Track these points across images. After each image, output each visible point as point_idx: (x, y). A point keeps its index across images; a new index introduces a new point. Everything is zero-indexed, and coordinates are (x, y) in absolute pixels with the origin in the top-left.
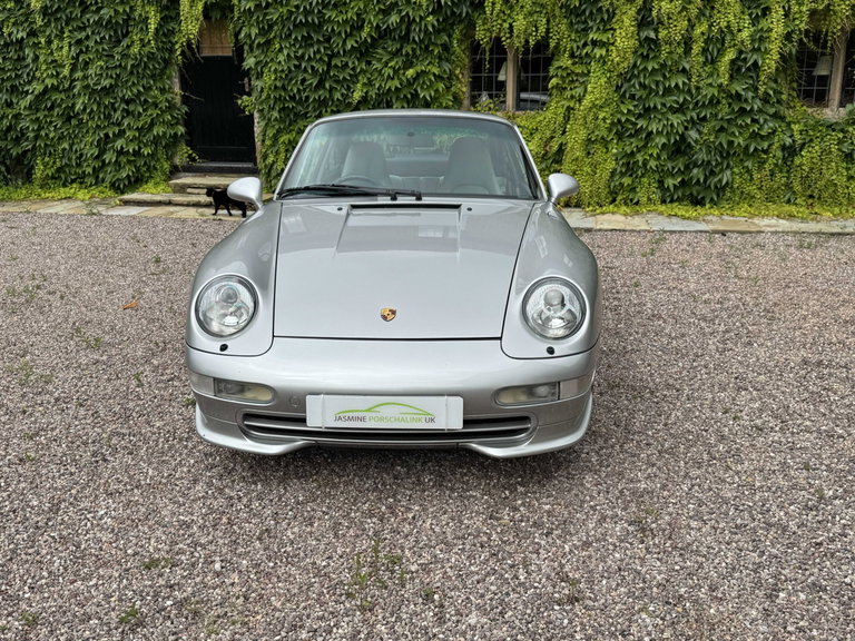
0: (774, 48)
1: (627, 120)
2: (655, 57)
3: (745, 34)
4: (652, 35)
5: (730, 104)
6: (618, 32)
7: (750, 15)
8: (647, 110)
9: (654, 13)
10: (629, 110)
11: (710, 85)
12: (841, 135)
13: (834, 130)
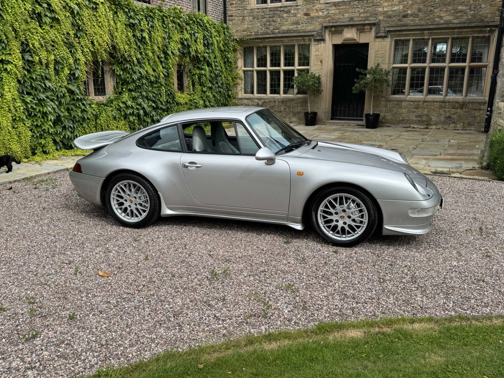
0: (84, 68)
1: (31, 107)
2: (34, 71)
3: (71, 61)
4: (30, 59)
5: (70, 96)
6: (14, 56)
7: (71, 52)
8: (39, 100)
9: (31, 46)
10: (31, 101)
11: (60, 86)
12: (111, 108)
13: (107, 106)
